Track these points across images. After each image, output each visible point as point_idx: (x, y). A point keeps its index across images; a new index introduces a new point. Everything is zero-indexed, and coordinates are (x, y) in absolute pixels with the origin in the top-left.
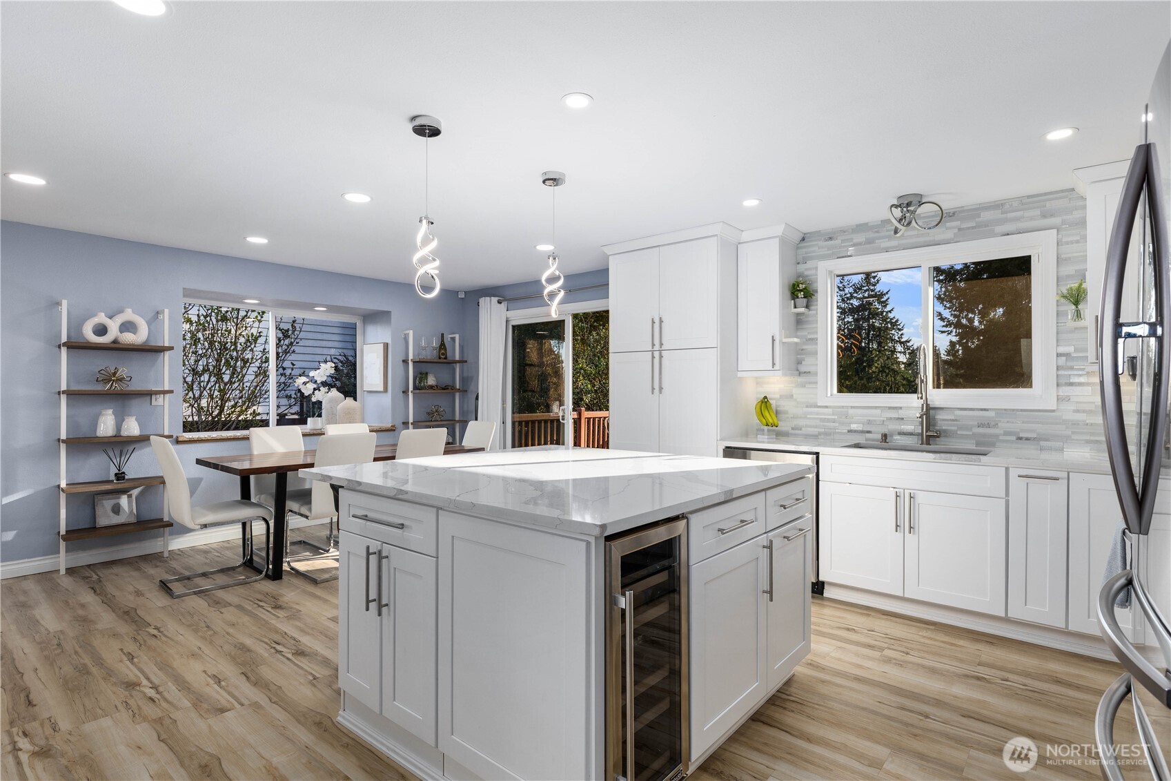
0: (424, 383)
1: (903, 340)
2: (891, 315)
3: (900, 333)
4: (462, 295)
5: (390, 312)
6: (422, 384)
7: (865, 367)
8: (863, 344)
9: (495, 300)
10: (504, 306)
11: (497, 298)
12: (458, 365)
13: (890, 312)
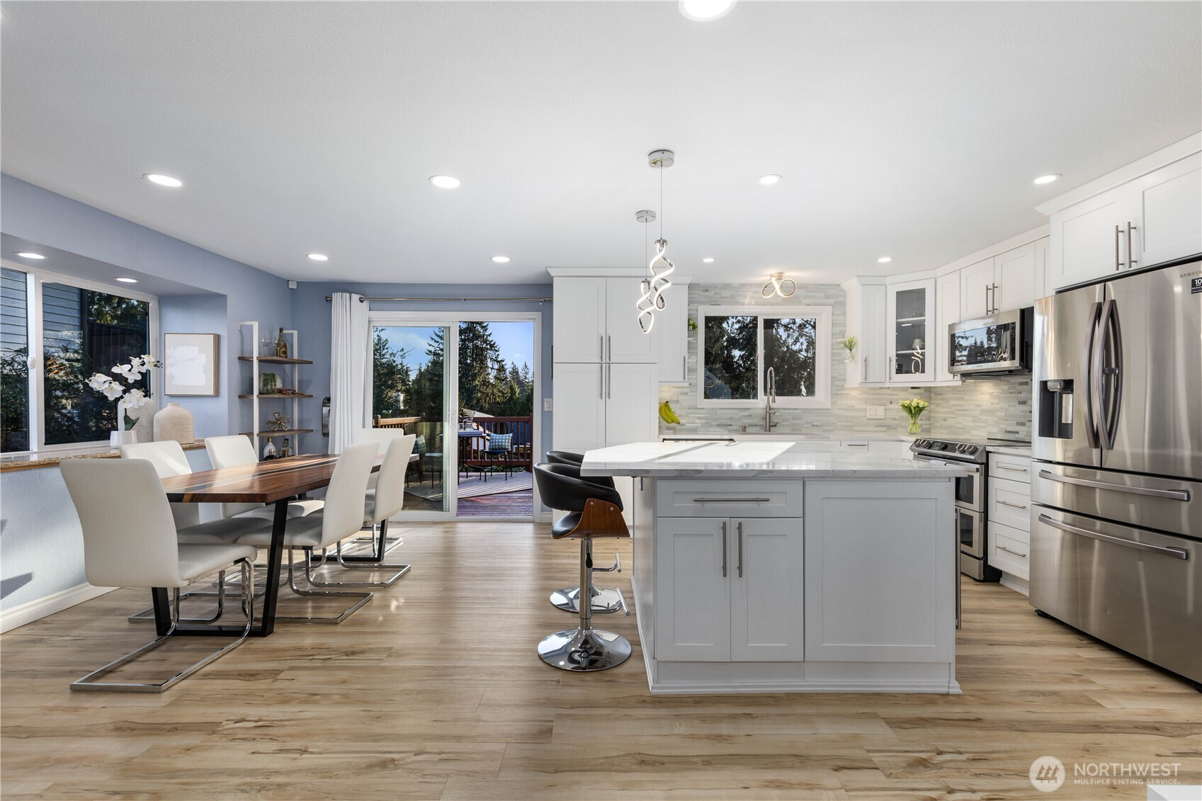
0: (272, 385)
1: (499, 359)
2: (490, 339)
3: (497, 353)
4: (293, 286)
5: (225, 296)
6: (269, 387)
7: (470, 380)
8: (469, 361)
9: (356, 297)
10: (366, 304)
11: (359, 296)
12: (297, 365)
13: (489, 335)
